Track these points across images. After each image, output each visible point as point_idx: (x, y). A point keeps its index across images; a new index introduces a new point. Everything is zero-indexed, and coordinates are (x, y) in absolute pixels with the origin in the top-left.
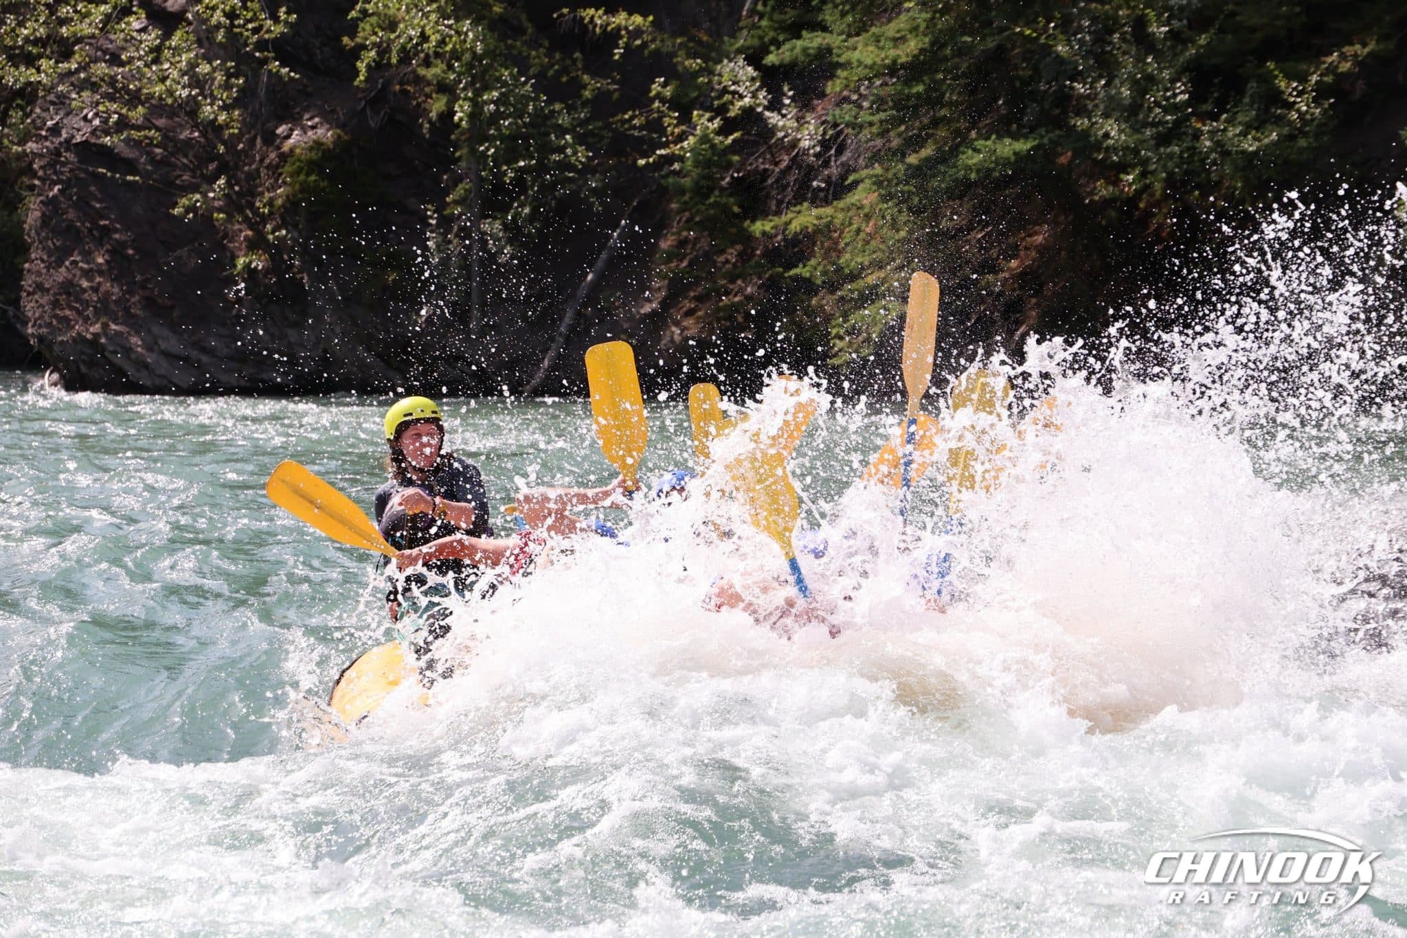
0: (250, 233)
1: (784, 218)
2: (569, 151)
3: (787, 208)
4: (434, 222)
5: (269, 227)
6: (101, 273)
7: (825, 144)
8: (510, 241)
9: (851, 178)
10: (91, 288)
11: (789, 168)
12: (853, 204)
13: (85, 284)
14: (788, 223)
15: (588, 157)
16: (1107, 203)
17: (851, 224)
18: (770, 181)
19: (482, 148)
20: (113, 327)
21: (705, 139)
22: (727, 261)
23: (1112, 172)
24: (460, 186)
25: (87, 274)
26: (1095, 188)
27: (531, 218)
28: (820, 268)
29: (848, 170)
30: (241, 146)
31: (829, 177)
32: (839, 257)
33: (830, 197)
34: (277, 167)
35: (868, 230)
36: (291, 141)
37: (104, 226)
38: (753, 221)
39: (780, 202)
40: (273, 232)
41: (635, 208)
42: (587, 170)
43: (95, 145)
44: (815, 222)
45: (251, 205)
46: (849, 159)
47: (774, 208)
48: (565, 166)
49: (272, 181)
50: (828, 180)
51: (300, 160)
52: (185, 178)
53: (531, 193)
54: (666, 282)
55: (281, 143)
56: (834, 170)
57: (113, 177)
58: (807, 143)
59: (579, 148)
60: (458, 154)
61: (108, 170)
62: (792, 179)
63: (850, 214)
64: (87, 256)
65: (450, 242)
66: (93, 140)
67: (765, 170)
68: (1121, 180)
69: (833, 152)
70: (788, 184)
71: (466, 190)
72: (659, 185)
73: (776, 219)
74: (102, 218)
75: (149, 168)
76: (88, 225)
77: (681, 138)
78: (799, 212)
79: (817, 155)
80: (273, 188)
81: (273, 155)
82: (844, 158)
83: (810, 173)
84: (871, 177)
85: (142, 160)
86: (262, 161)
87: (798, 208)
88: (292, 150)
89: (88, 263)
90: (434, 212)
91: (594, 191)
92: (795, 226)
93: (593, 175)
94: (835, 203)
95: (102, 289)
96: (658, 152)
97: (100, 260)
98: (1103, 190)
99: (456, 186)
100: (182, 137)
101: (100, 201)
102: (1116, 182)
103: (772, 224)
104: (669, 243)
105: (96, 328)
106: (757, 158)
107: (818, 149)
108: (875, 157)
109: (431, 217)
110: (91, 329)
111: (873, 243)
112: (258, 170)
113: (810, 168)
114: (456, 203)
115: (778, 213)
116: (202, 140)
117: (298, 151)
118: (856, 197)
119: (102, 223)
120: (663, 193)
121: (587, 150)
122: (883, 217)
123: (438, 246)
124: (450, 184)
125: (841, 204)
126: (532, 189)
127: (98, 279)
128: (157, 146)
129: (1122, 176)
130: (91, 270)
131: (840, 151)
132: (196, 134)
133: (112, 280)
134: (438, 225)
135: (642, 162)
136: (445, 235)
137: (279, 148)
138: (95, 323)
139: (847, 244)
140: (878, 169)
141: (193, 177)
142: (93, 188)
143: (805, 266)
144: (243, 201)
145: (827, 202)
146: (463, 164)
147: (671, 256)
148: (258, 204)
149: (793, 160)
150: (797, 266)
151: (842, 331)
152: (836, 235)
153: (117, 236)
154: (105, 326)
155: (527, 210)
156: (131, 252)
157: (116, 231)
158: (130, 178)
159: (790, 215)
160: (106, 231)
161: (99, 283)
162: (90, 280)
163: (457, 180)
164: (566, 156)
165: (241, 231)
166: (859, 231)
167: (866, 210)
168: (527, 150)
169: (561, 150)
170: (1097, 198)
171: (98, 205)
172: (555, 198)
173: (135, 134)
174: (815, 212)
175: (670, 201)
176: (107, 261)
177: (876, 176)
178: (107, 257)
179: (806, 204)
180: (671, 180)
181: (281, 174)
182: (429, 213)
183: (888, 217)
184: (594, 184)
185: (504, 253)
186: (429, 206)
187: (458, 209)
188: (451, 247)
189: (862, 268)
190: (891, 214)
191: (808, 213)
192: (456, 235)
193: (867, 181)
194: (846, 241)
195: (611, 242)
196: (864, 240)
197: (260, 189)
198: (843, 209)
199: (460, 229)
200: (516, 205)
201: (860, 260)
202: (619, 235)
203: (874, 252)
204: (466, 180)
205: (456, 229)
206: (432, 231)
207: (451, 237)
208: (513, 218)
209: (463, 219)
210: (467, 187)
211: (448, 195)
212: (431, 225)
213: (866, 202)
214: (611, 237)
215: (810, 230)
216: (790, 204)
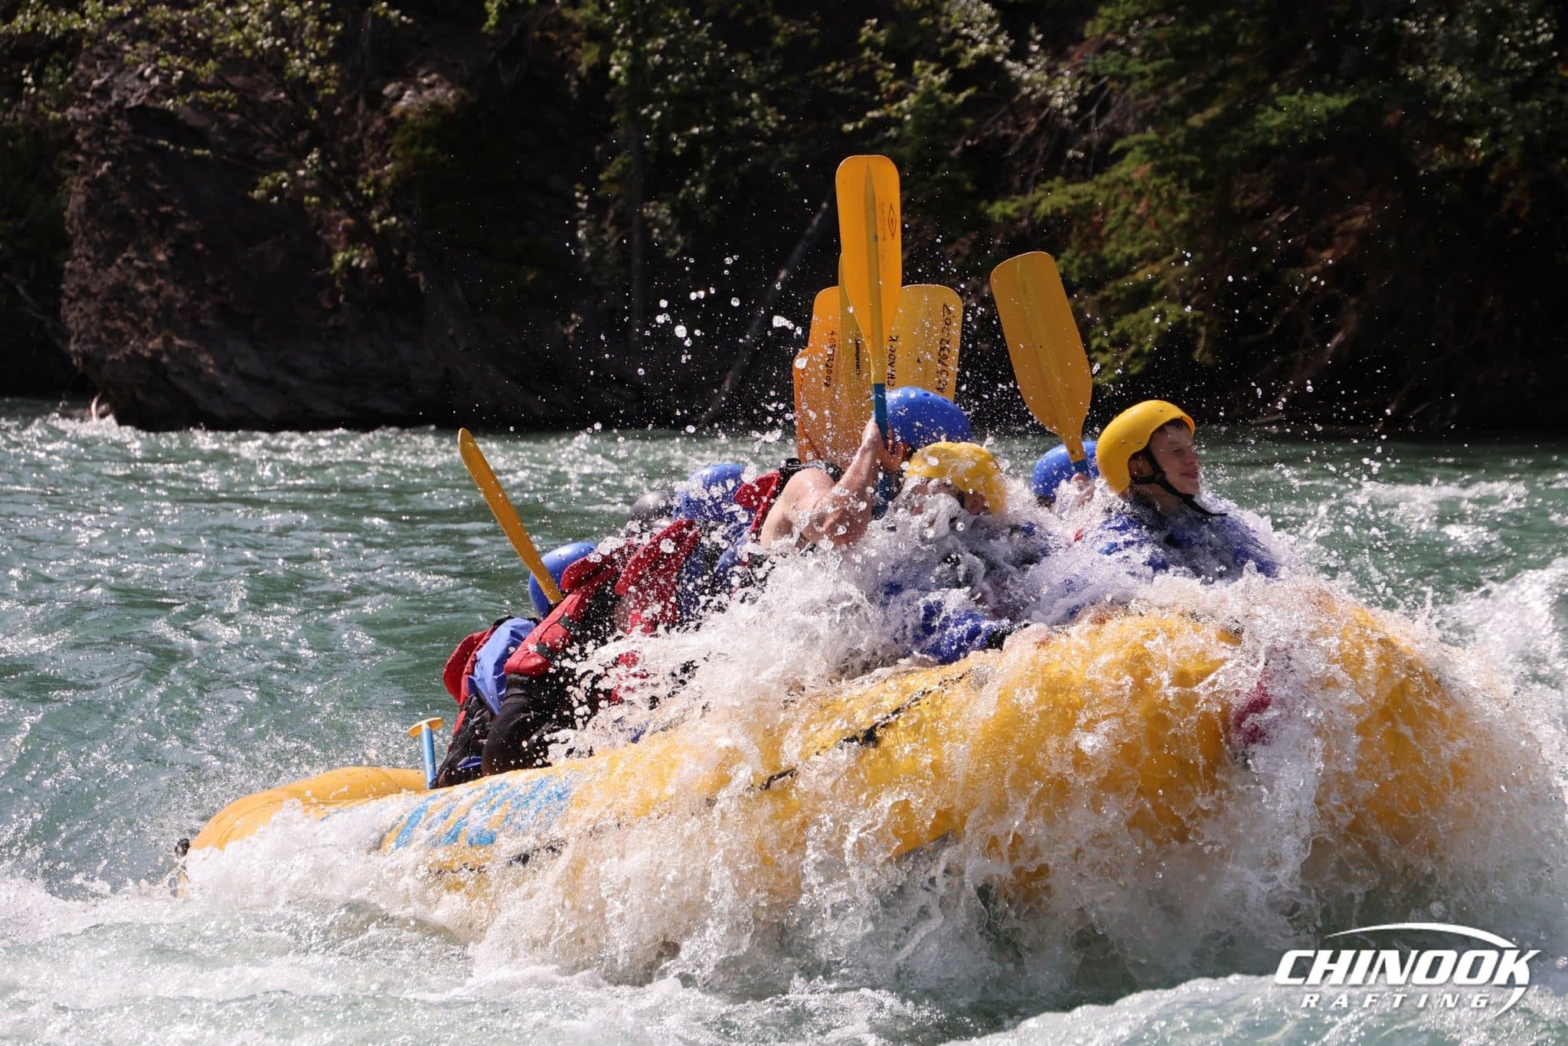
0: (350, 221)
1: (1031, 198)
2: (755, 113)
3: (1035, 185)
4: (583, 206)
5: (374, 214)
6: (162, 273)
7: (1084, 102)
8: (682, 230)
9: (1117, 146)
10: (151, 292)
11: (1036, 133)
12: (1119, 180)
13: (142, 287)
14: (1035, 204)
15: (779, 122)
16: (1449, 174)
17: (1116, 205)
18: (1013, 150)
19: (644, 111)
20: (178, 342)
21: (929, 97)
22: (958, 253)
23: (1454, 135)
24: (617, 160)
25: (145, 275)
26: (1432, 155)
27: (708, 200)
28: (1077, 262)
29: (1115, 134)
30: (339, 110)
31: (1089, 144)
32: (1101, 247)
33: (1090, 169)
34: (385, 136)
35: (1139, 211)
36: (403, 103)
37: (167, 213)
38: (991, 202)
39: (1024, 180)
40: (380, 221)
42: (779, 136)
43: (154, 109)
44: (1071, 202)
45: (352, 186)
46: (1113, 122)
47: (1017, 184)
48: (750, 132)
49: (378, 154)
50: (1087, 149)
51: (413, 128)
52: (268, 151)
53: (707, 167)
55: (390, 106)
56: (1095, 136)
57: (177, 151)
58: (1060, 101)
59: (769, 111)
60: (614, 119)
61: (171, 142)
62: (1041, 147)
63: (1116, 191)
64: (145, 252)
65: (604, 231)
66: (151, 104)
67: (1006, 136)
68: (1466, 146)
69: (1093, 111)
70: (1036, 152)
71: (624, 165)
73: (1020, 198)
74: (163, 203)
75: (222, 139)
76: (145, 212)
77: (900, 95)
78: (1050, 190)
79: (1073, 117)
80: (380, 163)
81: (379, 122)
82: (1107, 120)
83: (1064, 140)
84: (1139, 143)
85: (214, 129)
86: (365, 129)
87: (1048, 184)
88: (403, 115)
89: (145, 261)
90: (584, 193)
91: (786, 165)
92: (1045, 208)
93: (786, 145)
94: (1097, 178)
95: (163, 294)
96: (870, 114)
97: (161, 257)
98: (1442, 158)
99: (613, 160)
100: (264, 99)
101: (160, 182)
102: (1459, 147)
103: (1015, 205)
105: (156, 343)
106: (995, 123)
107: (1074, 108)
108: (1149, 119)
109: (580, 200)
110: (150, 345)
111: (1146, 229)
112: (360, 141)
113: (1065, 133)
114: (612, 180)
115: (1023, 191)
116: (290, 102)
117: (411, 116)
118: (1124, 170)
119: (163, 209)
121: (780, 112)
122: (1158, 195)
123: (589, 237)
124: (605, 157)
125: (1104, 179)
126: (709, 163)
127: (158, 281)
128: (232, 111)
129: (1467, 140)
130: (149, 270)
131: (1103, 112)
132: (282, 95)
133: (177, 283)
134: (589, 210)
135: (849, 127)
136: (599, 221)
137: (387, 112)
138: (155, 337)
139: (1112, 231)
140: (1151, 134)
141: (278, 150)
142: (151, 166)
144: (342, 181)
145: (1085, 177)
146: (621, 132)
148: (360, 184)
149: (1042, 124)
151: (1106, 344)
152: (1097, 219)
153: (182, 226)
154: (168, 341)
155: (702, 190)
156: (199, 246)
157: (180, 219)
158: (198, 152)
159: (1039, 194)
160: (168, 221)
161: (160, 287)
162: (149, 282)
163: (615, 152)
164: (752, 120)
165: (339, 219)
166: (1127, 213)
167: (1137, 187)
168: (703, 112)
169: (746, 112)
170: (1434, 168)
171: (157, 187)
173: (205, 96)
174: (1073, 189)
176: (169, 258)
177: (1149, 143)
178: (169, 253)
179: (1059, 179)
181: (389, 146)
182: (578, 194)
183: (1165, 195)
184: (788, 155)
185: (673, 245)
186: (578, 186)
187: (614, 190)
188: (606, 237)
189: (1130, 260)
190: (1169, 191)
191: (1061, 190)
192: (612, 223)
193: (1138, 149)
194: (1110, 226)
195: (809, 231)
196: (1133, 225)
197: (363, 165)
198: (1106, 186)
199: (617, 215)
200: (688, 183)
201: (1128, 250)
202: (820, 221)
203: (1147, 239)
204: (624, 153)
205: (611, 214)
206: (582, 218)
207: (606, 224)
208: (684, 201)
209: (620, 202)
210: (626, 161)
211: (601, 171)
212: (580, 210)
213: (1136, 176)
214: (810, 225)
215: (1064, 212)
216: (1038, 180)
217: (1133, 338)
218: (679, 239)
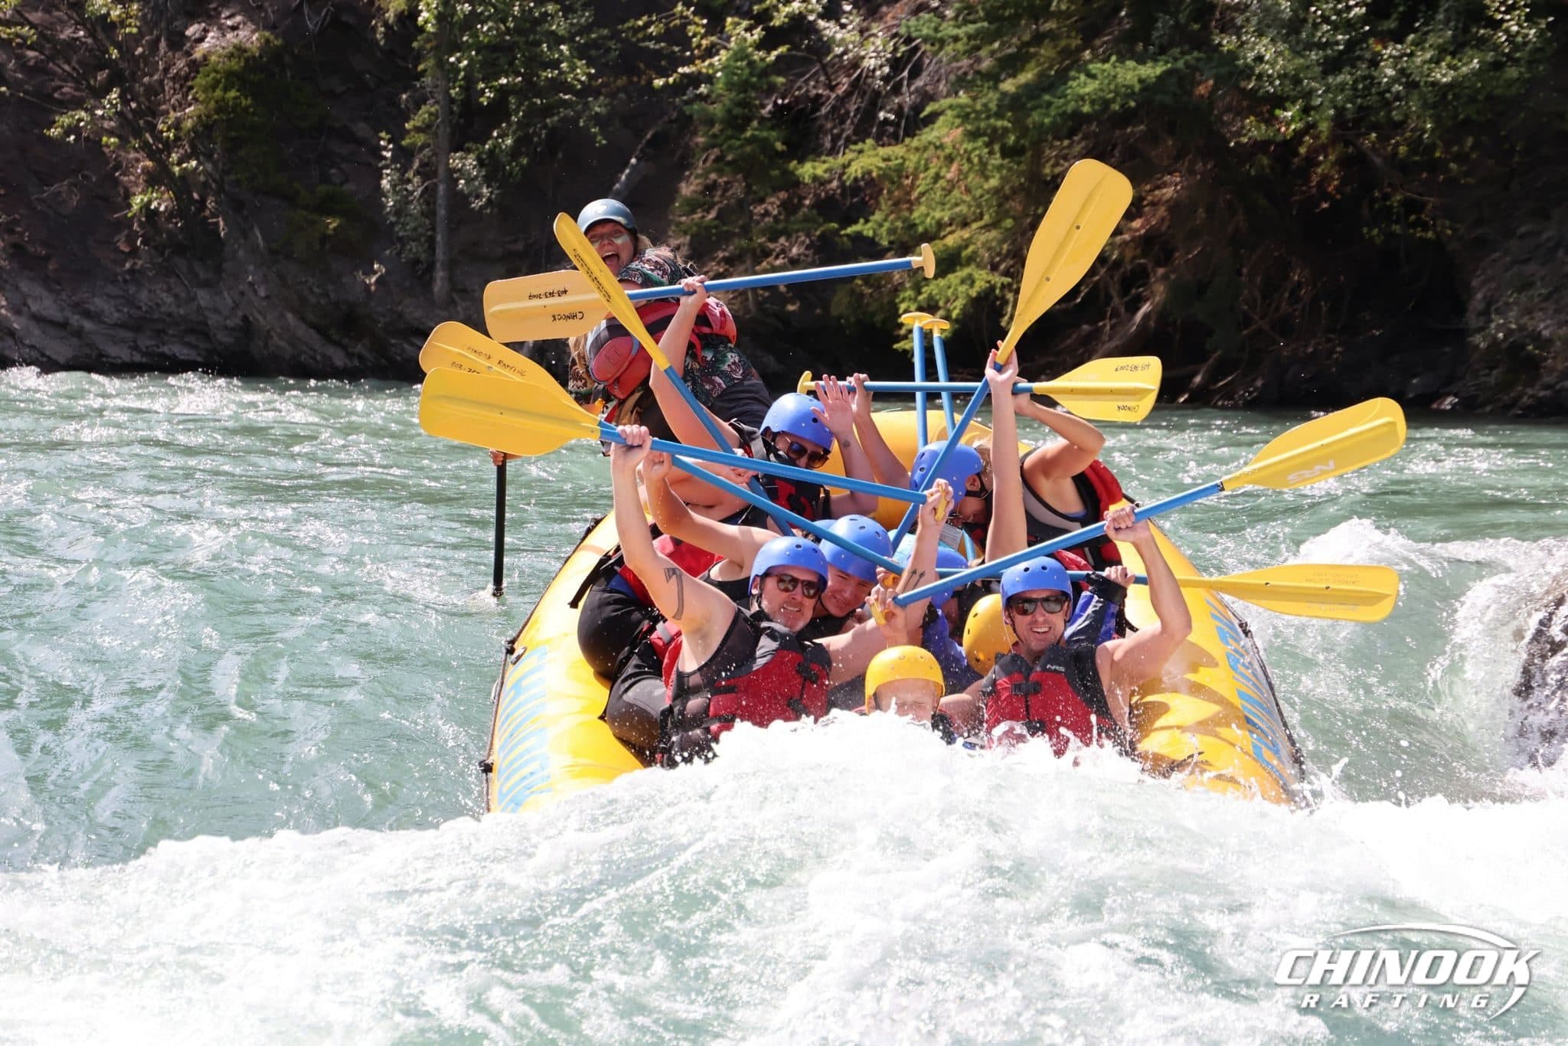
0: (149, 163)
1: (841, 159)
2: (565, 66)
3: (846, 147)
4: (388, 155)
5: (174, 157)
7: (896, 64)
8: (488, 180)
9: (928, 109)
11: (848, 94)
12: (930, 143)
14: (845, 166)
15: (589, 75)
16: (1260, 146)
17: (927, 169)
18: (824, 110)
19: (451, 60)
21: (741, 54)
22: (767, 213)
23: (1266, 105)
24: (424, 108)
26: (1243, 127)
27: (515, 153)
28: (887, 225)
29: (927, 97)
30: (140, 50)
31: (900, 106)
32: (911, 211)
33: (902, 133)
34: (187, 78)
35: (949, 176)
36: (205, 45)
38: (802, 161)
39: (835, 139)
40: (179, 164)
41: (649, 141)
42: (588, 90)
44: (882, 165)
45: (152, 128)
46: (925, 85)
47: (828, 145)
48: (560, 85)
49: (179, 96)
50: (899, 111)
51: (215, 71)
52: (66, 89)
53: (514, 119)
54: (688, 238)
55: (192, 47)
56: (907, 99)
58: (872, 62)
59: (579, 63)
60: (421, 67)
62: (853, 108)
63: (926, 155)
65: (409, 181)
67: (818, 96)
68: (1277, 118)
69: (905, 74)
70: (848, 113)
71: (431, 114)
72: (681, 112)
73: (830, 159)
75: (20, 76)
77: (711, 52)
78: (861, 152)
79: (885, 78)
80: (181, 105)
81: (181, 63)
82: (919, 83)
83: (876, 101)
84: (951, 107)
85: (11, 65)
86: (166, 70)
87: (860, 146)
88: (205, 57)
90: (389, 141)
91: (597, 119)
92: (855, 170)
93: (596, 98)
94: (907, 140)
96: (680, 70)
98: (1253, 130)
99: (419, 108)
100: (63, 36)
102: (1270, 120)
103: (825, 166)
104: (692, 188)
106: (806, 82)
107: (886, 70)
108: (961, 83)
109: (385, 148)
111: (956, 193)
112: (161, 82)
113: (877, 94)
114: (418, 129)
115: (833, 151)
116: (89, 41)
117: (213, 58)
118: (935, 133)
120: (686, 123)
121: (589, 65)
122: (969, 160)
123: (394, 186)
124: (411, 106)
125: (915, 143)
126: (516, 114)
128: (31, 47)
129: (1278, 112)
131: (915, 74)
132: (82, 33)
134: (394, 159)
135: (659, 82)
136: (404, 170)
137: (189, 54)
139: (923, 194)
140: (963, 98)
141: (77, 89)
143: (867, 221)
144: (141, 122)
145: (896, 139)
146: (428, 80)
147: (692, 206)
148: (160, 126)
149: (855, 83)
150: (856, 222)
152: (908, 182)
155: (509, 142)
159: (850, 155)
163: (419, 102)
164: (562, 72)
165: (138, 160)
166: (937, 177)
167: (947, 151)
168: (511, 63)
169: (555, 64)
170: (1245, 140)
172: (545, 126)
174: (883, 151)
175: (695, 133)
177: (961, 107)
179: (870, 142)
180: (696, 107)
181: (191, 88)
182: (382, 143)
183: (976, 160)
184: (597, 109)
185: (479, 196)
186: (383, 134)
187: (420, 139)
188: (410, 187)
189: (940, 225)
190: (980, 157)
191: (872, 153)
192: (417, 173)
193: (949, 113)
194: (921, 189)
195: (617, 186)
196: (943, 189)
197: (164, 107)
198: (917, 149)
199: (423, 165)
200: (495, 134)
201: (938, 215)
202: (628, 176)
203: (957, 205)
204: (431, 101)
205: (416, 165)
206: (387, 167)
207: (410, 174)
208: (491, 151)
209: (426, 151)
210: (433, 110)
211: (407, 120)
212: (385, 158)
213: (947, 140)
214: (618, 180)
215: (874, 174)
216: (849, 141)
217: (941, 303)
218: (485, 190)
